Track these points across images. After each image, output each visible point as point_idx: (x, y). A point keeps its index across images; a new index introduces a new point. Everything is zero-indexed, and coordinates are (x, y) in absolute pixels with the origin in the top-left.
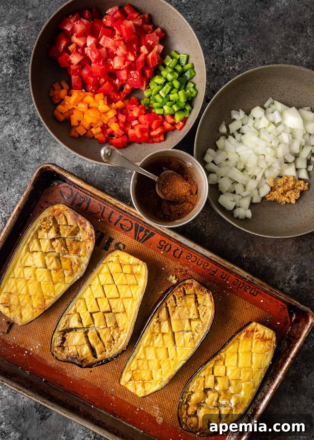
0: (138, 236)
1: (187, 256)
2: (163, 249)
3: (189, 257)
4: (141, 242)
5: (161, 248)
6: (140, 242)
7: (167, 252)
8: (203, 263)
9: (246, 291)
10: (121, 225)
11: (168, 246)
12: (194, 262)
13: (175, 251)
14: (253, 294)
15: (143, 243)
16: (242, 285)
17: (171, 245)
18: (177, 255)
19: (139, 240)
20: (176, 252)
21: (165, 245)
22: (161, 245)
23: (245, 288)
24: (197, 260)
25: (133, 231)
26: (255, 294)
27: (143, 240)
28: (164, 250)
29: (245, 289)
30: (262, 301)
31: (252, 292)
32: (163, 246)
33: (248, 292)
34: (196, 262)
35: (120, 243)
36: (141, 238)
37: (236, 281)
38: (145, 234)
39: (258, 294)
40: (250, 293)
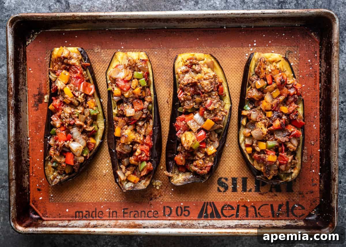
0: (212, 207)
1: (157, 214)
2: (183, 208)
3: (155, 214)
4: (206, 203)
5: (185, 207)
6: (208, 203)
7: (178, 207)
8: (140, 215)
9: (86, 211)
10: (233, 208)
11: (179, 213)
12: (149, 211)
13: (171, 213)
14: (79, 212)
15: (203, 203)
16: (93, 216)
17: (178, 215)
18: (167, 210)
19: (209, 204)
20: (169, 212)
21: (183, 213)
22: (187, 210)
23: (89, 214)
24: (146, 216)
25: (219, 209)
26: (77, 213)
27: (206, 206)
28: (181, 207)
29: (89, 212)
30: (67, 210)
31: (81, 214)
32: (185, 211)
33: (84, 212)
34: (146, 213)
35: (224, 191)
36: (209, 207)
37: (101, 216)
38: (206, 212)
39: (75, 215)
40: (82, 212)
